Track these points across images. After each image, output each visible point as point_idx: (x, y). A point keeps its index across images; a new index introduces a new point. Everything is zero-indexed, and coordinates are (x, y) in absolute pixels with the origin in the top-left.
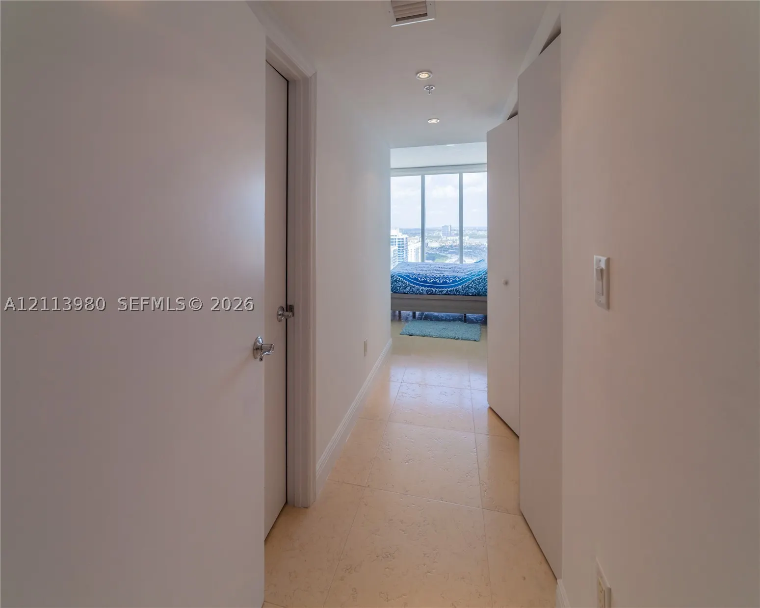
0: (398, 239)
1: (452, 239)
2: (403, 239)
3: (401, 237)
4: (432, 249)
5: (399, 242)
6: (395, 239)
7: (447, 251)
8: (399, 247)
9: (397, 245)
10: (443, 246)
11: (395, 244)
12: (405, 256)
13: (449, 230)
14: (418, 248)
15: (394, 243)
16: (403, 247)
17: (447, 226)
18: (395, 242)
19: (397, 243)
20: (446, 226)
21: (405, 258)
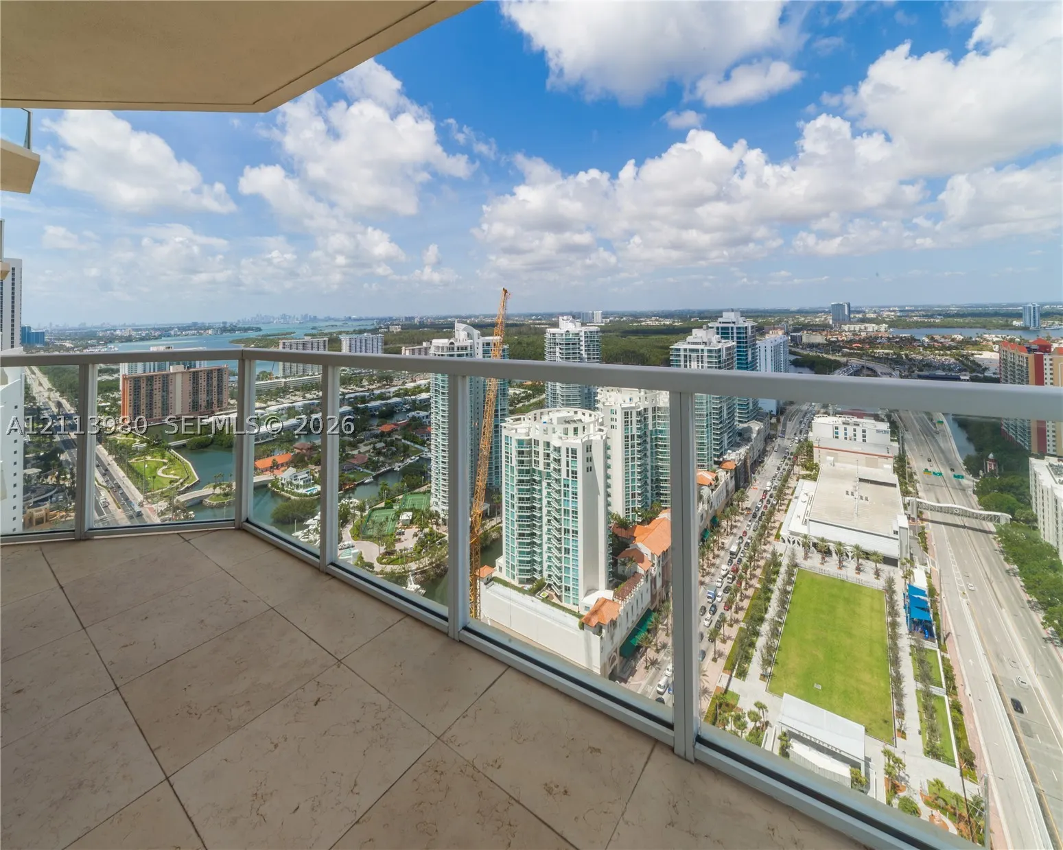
0: (738, 328)
1: (852, 329)
2: (746, 328)
3: (742, 324)
4: (811, 346)
5: (740, 333)
6: (732, 328)
7: (839, 351)
8: (738, 343)
9: (735, 339)
10: (833, 342)
11: (732, 338)
12: (750, 359)
13: (846, 313)
14: (779, 345)
15: (730, 336)
16: (746, 342)
17: (842, 306)
18: (732, 333)
19: (735, 335)
20: (839, 305)
21: (751, 362)
